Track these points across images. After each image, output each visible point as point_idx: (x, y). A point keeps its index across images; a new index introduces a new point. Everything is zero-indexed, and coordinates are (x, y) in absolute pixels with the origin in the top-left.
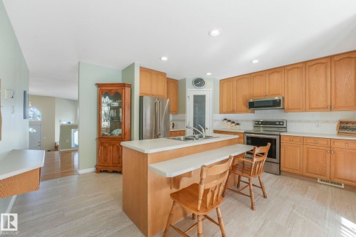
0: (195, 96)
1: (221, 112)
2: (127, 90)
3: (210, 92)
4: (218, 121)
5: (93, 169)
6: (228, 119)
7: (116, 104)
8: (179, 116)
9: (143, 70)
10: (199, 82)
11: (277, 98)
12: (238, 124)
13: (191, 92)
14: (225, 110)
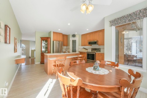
0: (72, 40)
1: (82, 46)
2: (49, 39)
3: (78, 39)
4: (80, 48)
5: (40, 63)
6: (85, 48)
7: (46, 43)
8: (68, 47)
9: (54, 33)
10: (74, 36)
11: (95, 41)
12: (87, 50)
13: (71, 39)
14: (83, 45)
